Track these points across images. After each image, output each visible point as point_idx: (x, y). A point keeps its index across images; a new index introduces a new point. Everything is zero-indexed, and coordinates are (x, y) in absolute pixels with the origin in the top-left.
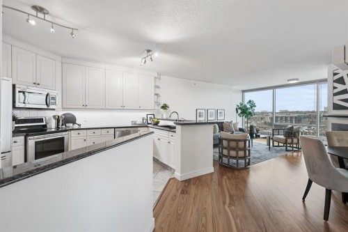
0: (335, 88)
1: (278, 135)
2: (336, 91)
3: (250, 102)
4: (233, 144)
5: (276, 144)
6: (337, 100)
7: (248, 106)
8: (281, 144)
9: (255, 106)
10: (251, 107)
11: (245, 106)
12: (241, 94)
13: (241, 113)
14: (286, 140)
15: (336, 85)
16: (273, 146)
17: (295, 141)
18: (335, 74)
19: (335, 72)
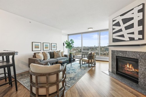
0: (113, 29)
1: (85, 57)
2: (114, 31)
3: (71, 40)
4: (43, 79)
5: (83, 63)
6: (115, 36)
7: (71, 42)
8: (85, 63)
9: (74, 42)
10: (72, 43)
11: (69, 42)
12: (67, 37)
13: (67, 46)
14: (89, 61)
15: (114, 27)
16: (82, 64)
17: (93, 61)
18: (113, 21)
19: (113, 20)
